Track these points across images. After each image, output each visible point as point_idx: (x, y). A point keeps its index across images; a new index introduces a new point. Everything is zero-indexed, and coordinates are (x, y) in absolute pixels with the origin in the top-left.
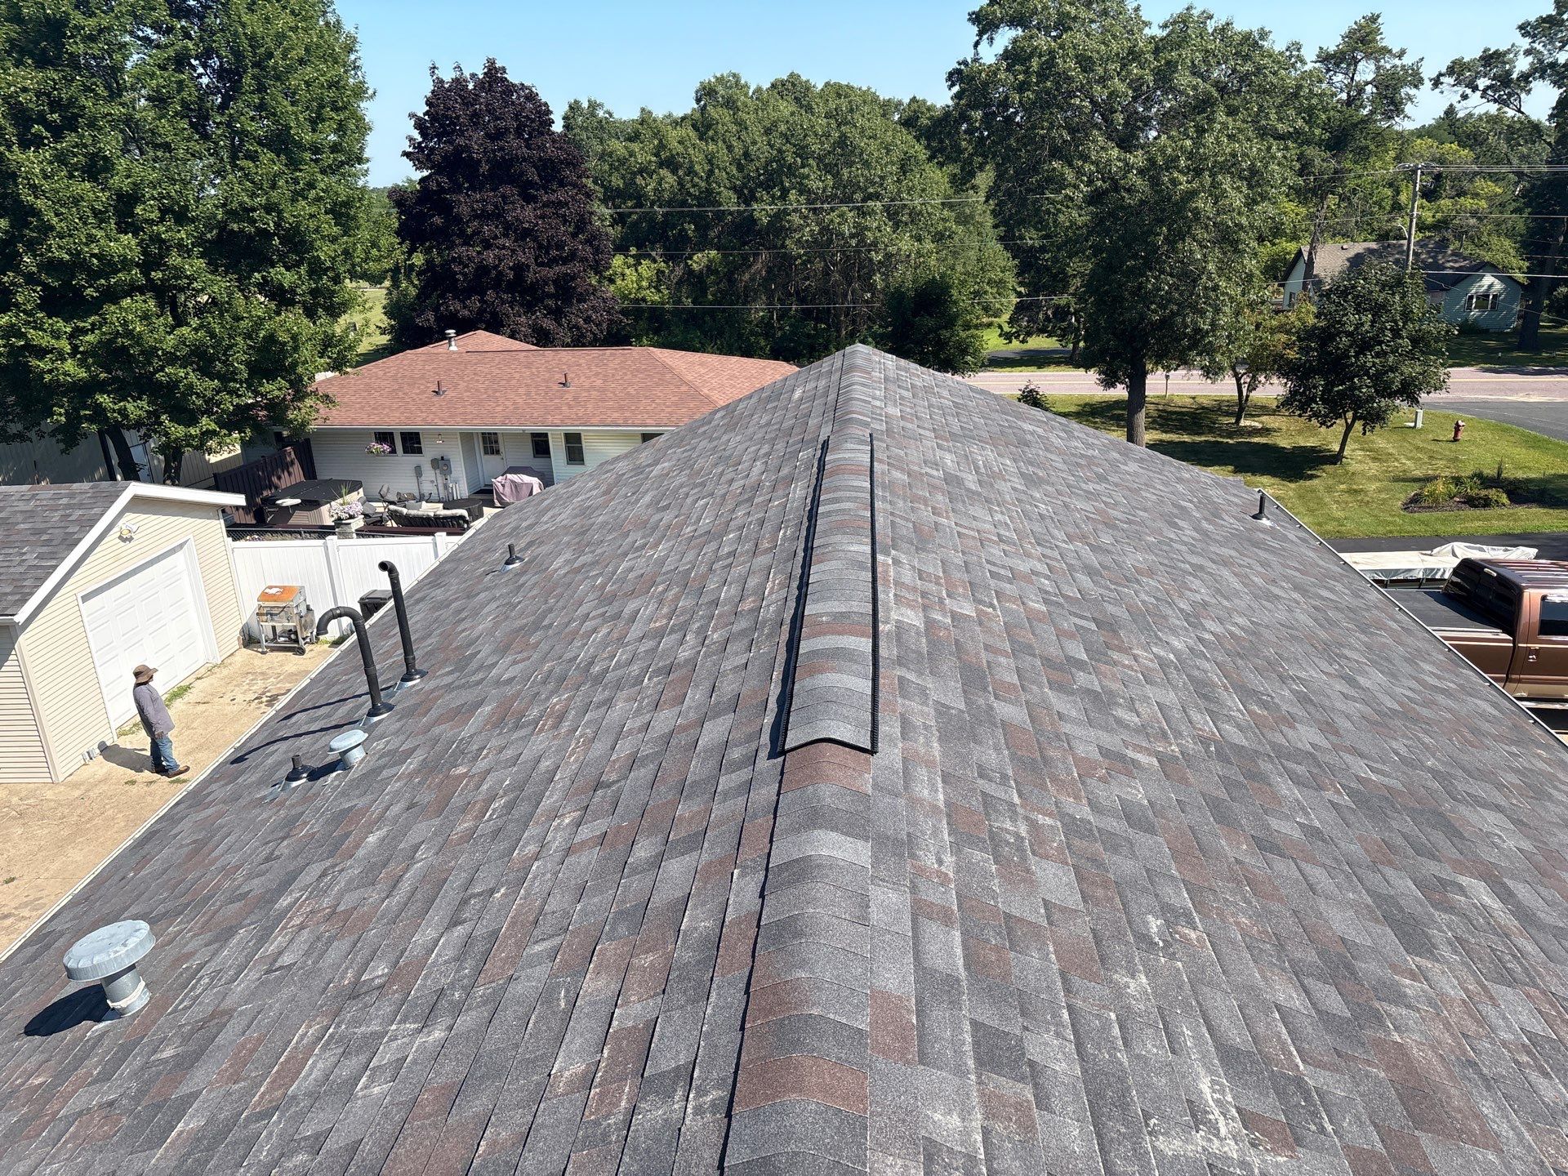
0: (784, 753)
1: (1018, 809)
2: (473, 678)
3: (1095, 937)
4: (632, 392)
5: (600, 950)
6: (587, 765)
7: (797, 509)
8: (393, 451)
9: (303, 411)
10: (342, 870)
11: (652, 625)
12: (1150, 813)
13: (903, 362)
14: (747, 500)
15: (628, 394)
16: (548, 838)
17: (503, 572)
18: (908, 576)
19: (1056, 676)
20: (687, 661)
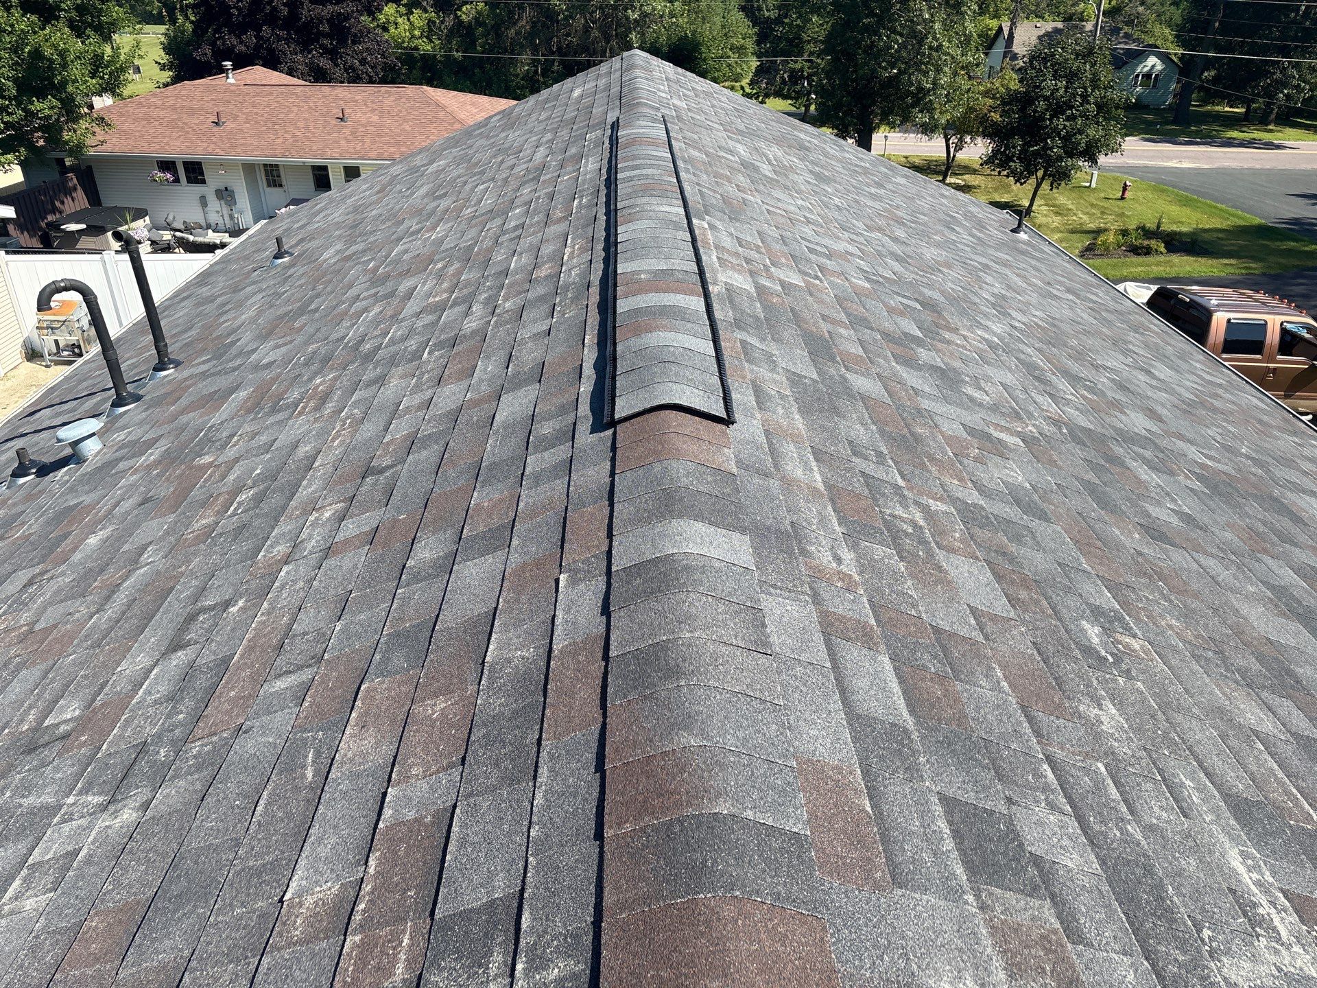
0: (613, 423)
1: (906, 493)
2: (230, 365)
3: (1038, 650)
4: (407, 128)
5: (368, 690)
6: (354, 448)
7: (591, 180)
8: (177, 181)
9: (78, 132)
10: (52, 578)
11: (431, 300)
12: (1036, 497)
13: (680, 70)
14: (532, 180)
15: (404, 130)
16: (303, 536)
17: (271, 267)
18: (727, 242)
19: (899, 350)
20: (474, 333)
